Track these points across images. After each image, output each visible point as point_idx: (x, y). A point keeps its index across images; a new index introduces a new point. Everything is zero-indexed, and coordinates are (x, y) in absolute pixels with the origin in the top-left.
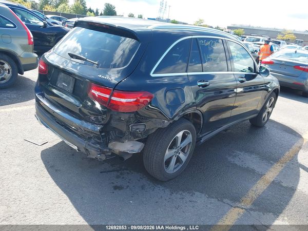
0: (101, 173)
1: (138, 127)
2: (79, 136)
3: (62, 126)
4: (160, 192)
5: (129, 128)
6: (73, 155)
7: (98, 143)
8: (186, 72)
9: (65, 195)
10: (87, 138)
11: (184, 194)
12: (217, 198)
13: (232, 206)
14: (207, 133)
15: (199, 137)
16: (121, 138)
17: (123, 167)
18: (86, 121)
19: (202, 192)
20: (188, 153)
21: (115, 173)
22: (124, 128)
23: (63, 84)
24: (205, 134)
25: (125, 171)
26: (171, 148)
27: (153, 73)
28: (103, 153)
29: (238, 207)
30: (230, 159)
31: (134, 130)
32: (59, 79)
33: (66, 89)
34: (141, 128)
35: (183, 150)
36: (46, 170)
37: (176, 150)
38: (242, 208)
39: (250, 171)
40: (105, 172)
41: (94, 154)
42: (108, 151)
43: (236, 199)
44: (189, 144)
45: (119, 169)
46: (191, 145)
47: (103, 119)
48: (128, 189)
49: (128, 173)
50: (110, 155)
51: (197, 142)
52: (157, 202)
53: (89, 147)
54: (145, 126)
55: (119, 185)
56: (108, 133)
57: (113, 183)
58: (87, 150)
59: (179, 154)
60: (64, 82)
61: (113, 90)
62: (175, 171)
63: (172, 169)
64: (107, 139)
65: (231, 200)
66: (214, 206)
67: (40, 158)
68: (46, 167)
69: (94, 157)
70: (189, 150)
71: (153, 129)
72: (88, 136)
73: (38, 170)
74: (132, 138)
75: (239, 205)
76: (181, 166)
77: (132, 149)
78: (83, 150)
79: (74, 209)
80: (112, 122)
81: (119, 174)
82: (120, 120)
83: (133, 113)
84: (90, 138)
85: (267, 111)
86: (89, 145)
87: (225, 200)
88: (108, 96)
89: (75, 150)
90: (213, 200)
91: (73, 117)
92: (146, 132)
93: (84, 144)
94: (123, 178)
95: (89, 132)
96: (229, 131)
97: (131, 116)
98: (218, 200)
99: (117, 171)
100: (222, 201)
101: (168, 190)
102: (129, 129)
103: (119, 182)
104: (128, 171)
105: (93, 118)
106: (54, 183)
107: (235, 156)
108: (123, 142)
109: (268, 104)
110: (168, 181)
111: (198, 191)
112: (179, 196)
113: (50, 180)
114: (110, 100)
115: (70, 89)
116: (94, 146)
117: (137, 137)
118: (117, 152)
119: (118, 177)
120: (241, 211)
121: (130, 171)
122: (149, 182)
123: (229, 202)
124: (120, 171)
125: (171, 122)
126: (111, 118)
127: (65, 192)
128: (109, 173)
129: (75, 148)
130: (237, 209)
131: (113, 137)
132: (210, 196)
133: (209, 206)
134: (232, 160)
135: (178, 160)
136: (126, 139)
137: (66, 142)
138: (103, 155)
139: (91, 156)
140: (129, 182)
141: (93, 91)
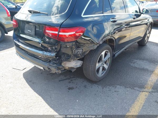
0: (59, 81)
1: (78, 51)
2: (43, 61)
3: (32, 56)
4: (96, 88)
5: (73, 51)
6: (42, 73)
7: (55, 63)
8: (103, 13)
9: (40, 97)
10: (48, 61)
11: (110, 88)
12: (130, 87)
13: (140, 91)
14: (117, 51)
15: (114, 54)
16: (69, 59)
17: (72, 77)
18: (46, 51)
19: (121, 85)
20: (109, 64)
21: (68, 80)
22: (70, 53)
23: (28, 31)
24: (117, 52)
25: (73, 79)
26: (99, 62)
27: (84, 15)
28: (59, 69)
29: (144, 91)
30: (132, 64)
31: (76, 53)
32: (25, 28)
33: (31, 33)
34: (80, 51)
35: (105, 63)
36: (27, 84)
37: (102, 63)
38: (147, 92)
39: (145, 70)
40: (62, 80)
41: (54, 70)
42: (62, 67)
43: (142, 87)
44: (109, 58)
45: (69, 78)
46: (110, 59)
47: (56, 48)
48: (77, 89)
49: (75, 80)
50: (63, 70)
51: (113, 57)
52: (95, 94)
53: (50, 66)
54: (83, 50)
55: (71, 87)
56: (60, 57)
57: (67, 86)
58: (49, 68)
59: (104, 65)
60: (29, 29)
61: (60, 28)
62: (103, 75)
63: (101, 74)
64: (60, 61)
65: (139, 88)
66: (130, 93)
67: (23, 77)
68: (27, 82)
69: (54, 72)
70: (109, 62)
71: (87, 51)
72: (48, 60)
73: (23, 84)
74: (76, 58)
75: (145, 90)
76: (105, 72)
77: (76, 65)
78: (47, 69)
79: (47, 104)
80: (62, 49)
81: (70, 80)
82: (66, 47)
83: (74, 41)
84: (50, 61)
85: (147, 36)
86: (50, 65)
87: (135, 88)
88: (57, 33)
89: (42, 70)
90: (128, 89)
91: (38, 50)
92: (83, 53)
93: (47, 65)
94: (73, 82)
95: (48, 57)
96: (127, 50)
97: (73, 44)
98: (131, 89)
99: (69, 79)
100: (134, 89)
101: (100, 86)
102: (73, 53)
103: (71, 85)
104: (75, 78)
105: (49, 49)
106: (33, 91)
107: (134, 63)
108: (70, 61)
109: (147, 32)
110: (99, 81)
111: (118, 85)
112: (108, 89)
113: (30, 89)
114: (59, 35)
115: (33, 33)
116: (53, 65)
117: (79, 57)
118: (67, 68)
119: (70, 82)
120: (147, 93)
121: (76, 78)
122: (88, 83)
123: (138, 89)
124: (70, 79)
125: (98, 45)
126: (61, 47)
127: (40, 95)
128: (64, 81)
129: (42, 68)
130: (144, 93)
131: (64, 59)
132: (126, 87)
133: (127, 93)
134: (133, 65)
135: (104, 69)
136: (72, 59)
137: (36, 66)
138: (59, 70)
139: (52, 72)
140: (76, 85)
141: (47, 31)
